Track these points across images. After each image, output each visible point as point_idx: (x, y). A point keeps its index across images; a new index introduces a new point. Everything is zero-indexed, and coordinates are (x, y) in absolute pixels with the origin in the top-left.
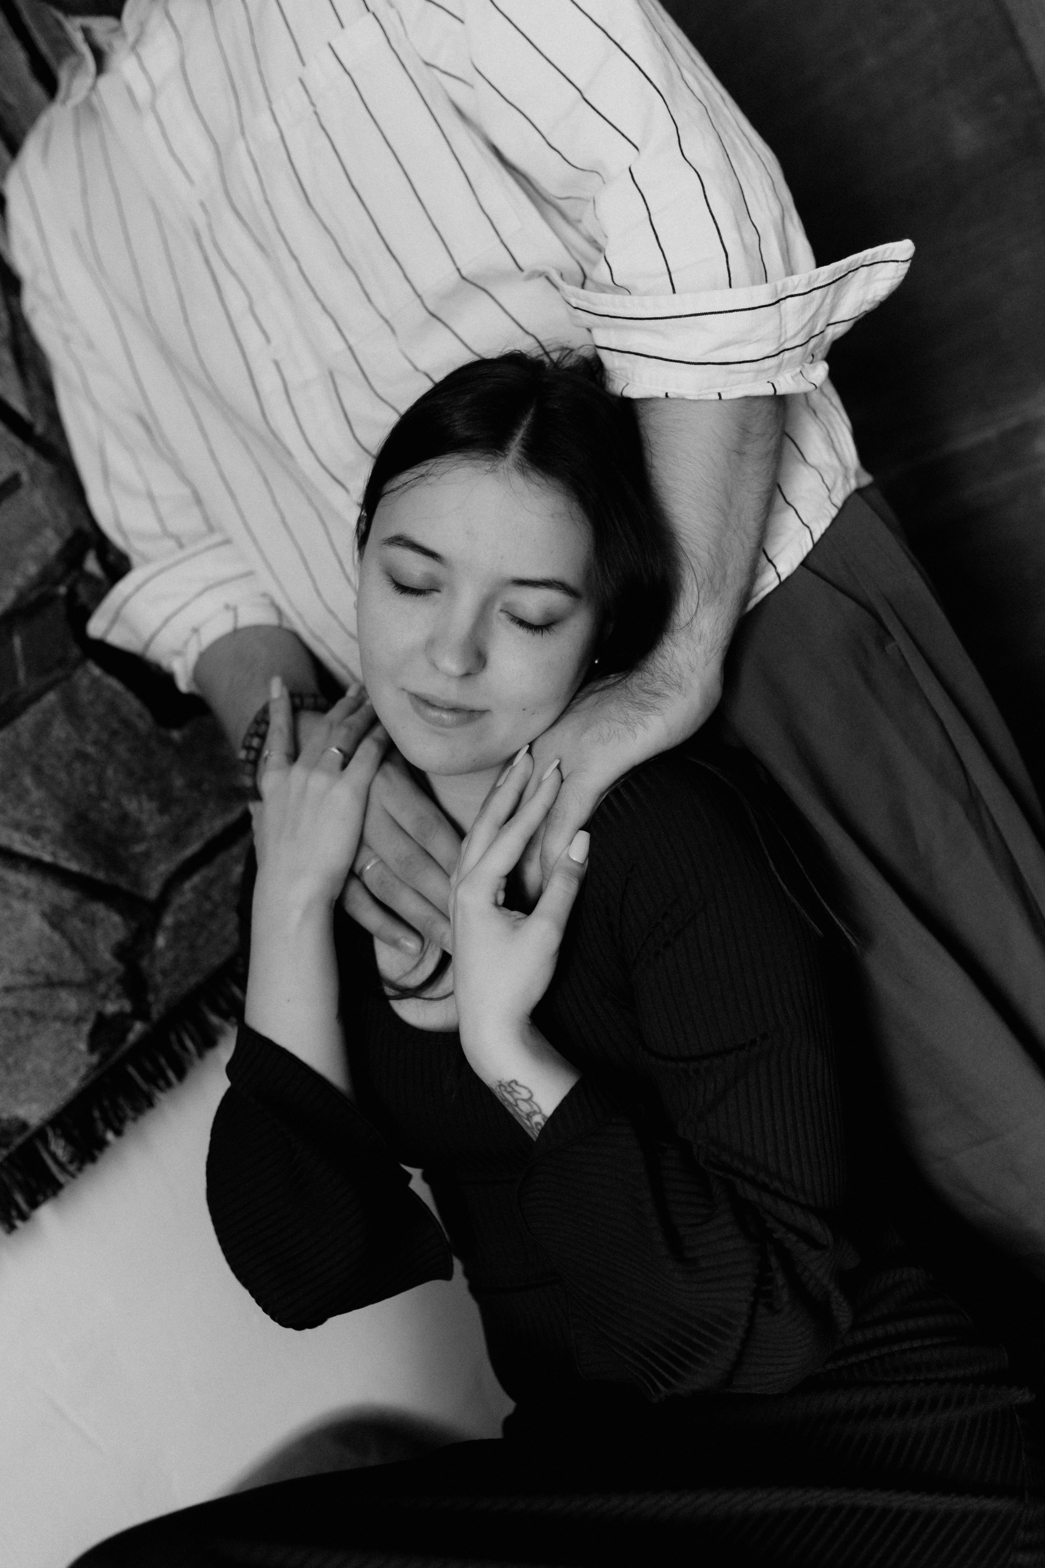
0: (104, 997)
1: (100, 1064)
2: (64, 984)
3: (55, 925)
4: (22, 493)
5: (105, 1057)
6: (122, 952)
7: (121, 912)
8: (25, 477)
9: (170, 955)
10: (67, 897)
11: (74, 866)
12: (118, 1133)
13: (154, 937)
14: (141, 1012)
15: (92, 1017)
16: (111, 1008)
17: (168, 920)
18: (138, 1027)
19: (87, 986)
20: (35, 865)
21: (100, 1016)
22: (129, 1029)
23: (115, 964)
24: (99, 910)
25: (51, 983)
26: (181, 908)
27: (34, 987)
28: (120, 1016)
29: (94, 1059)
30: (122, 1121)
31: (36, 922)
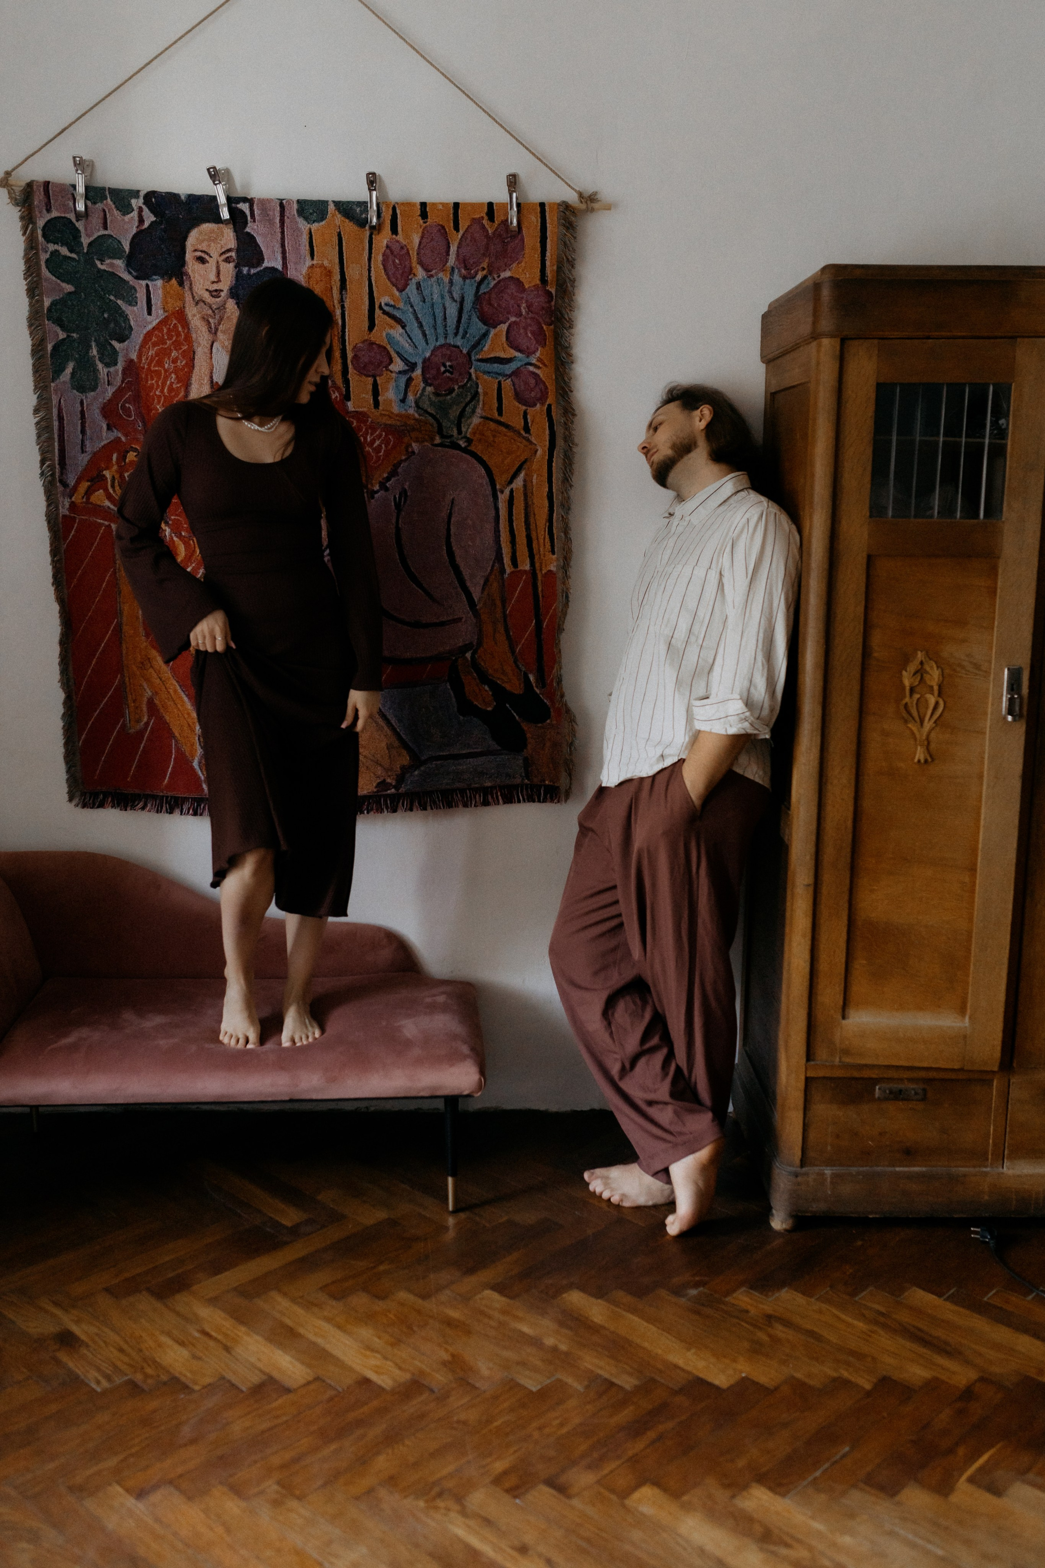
0: (389, 776)
1: (375, 792)
2: (381, 765)
3: (388, 748)
4: (460, 624)
5: (378, 791)
6: (403, 768)
7: (410, 757)
8: (463, 620)
9: (416, 778)
10: (397, 744)
11: (404, 736)
12: (368, 813)
13: (415, 770)
14: (396, 787)
15: (382, 779)
16: (389, 780)
17: (422, 768)
18: (393, 790)
19: (387, 770)
20: (393, 729)
21: (384, 780)
22: (390, 789)
23: (399, 770)
24: (404, 752)
25: (377, 763)
26: (429, 767)
27: (372, 760)
28: (391, 784)
29: (375, 790)
30: (372, 809)
31: (383, 745)
